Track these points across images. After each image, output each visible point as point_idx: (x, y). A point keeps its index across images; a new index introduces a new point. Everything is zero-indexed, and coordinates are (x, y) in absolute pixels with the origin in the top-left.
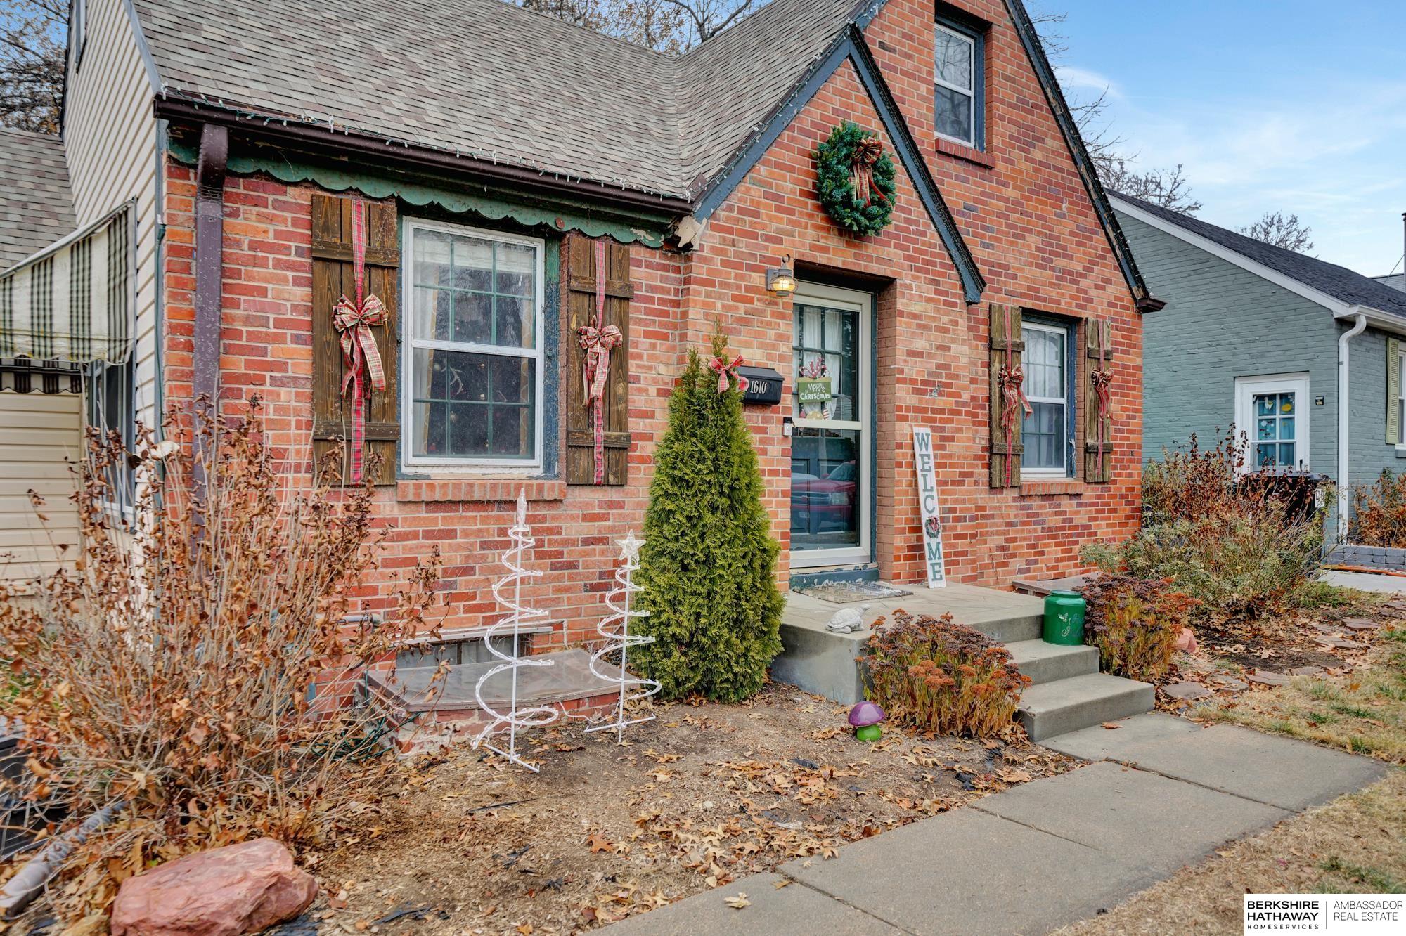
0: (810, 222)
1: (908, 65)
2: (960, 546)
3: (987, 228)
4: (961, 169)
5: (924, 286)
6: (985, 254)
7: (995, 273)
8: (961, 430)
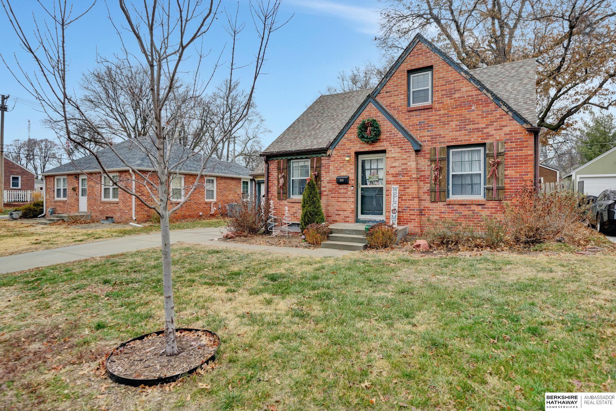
0: (358, 143)
1: (396, 93)
2: (412, 217)
3: (430, 126)
4: (418, 113)
5: (396, 149)
6: (429, 133)
7: (434, 138)
8: (412, 186)
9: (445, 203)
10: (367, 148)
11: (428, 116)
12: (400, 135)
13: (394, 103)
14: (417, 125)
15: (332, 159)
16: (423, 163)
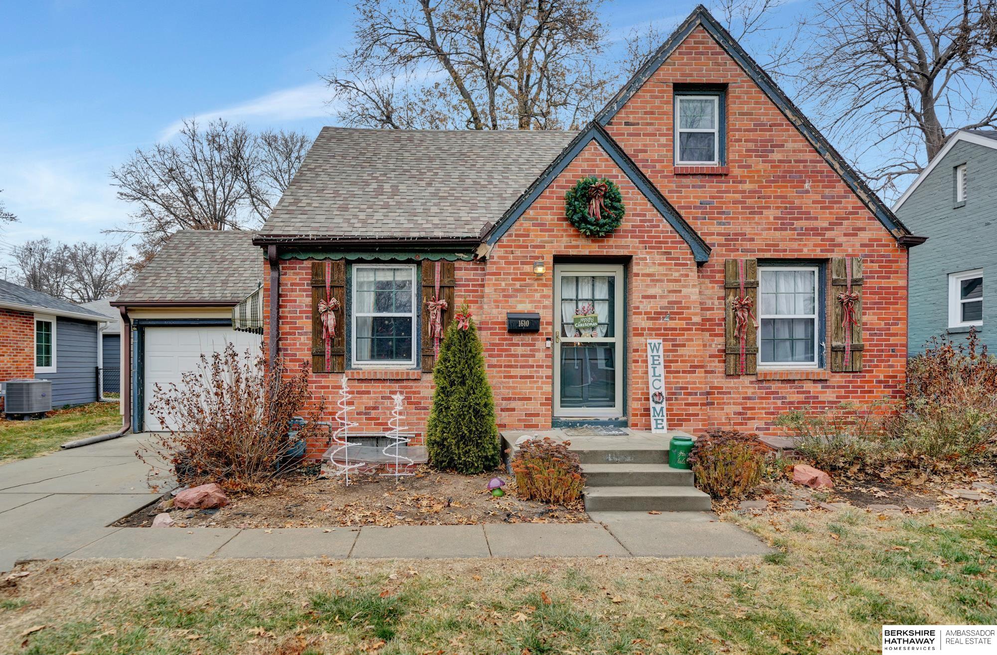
0: (564, 234)
1: (650, 129)
2: (692, 410)
3: (723, 213)
4: (697, 181)
5: (657, 257)
6: (721, 229)
7: (732, 240)
8: (692, 340)
9: (753, 378)
10: (587, 248)
11: (718, 192)
12: (665, 225)
13: (645, 151)
14: (695, 207)
15: (490, 268)
16: (709, 292)
